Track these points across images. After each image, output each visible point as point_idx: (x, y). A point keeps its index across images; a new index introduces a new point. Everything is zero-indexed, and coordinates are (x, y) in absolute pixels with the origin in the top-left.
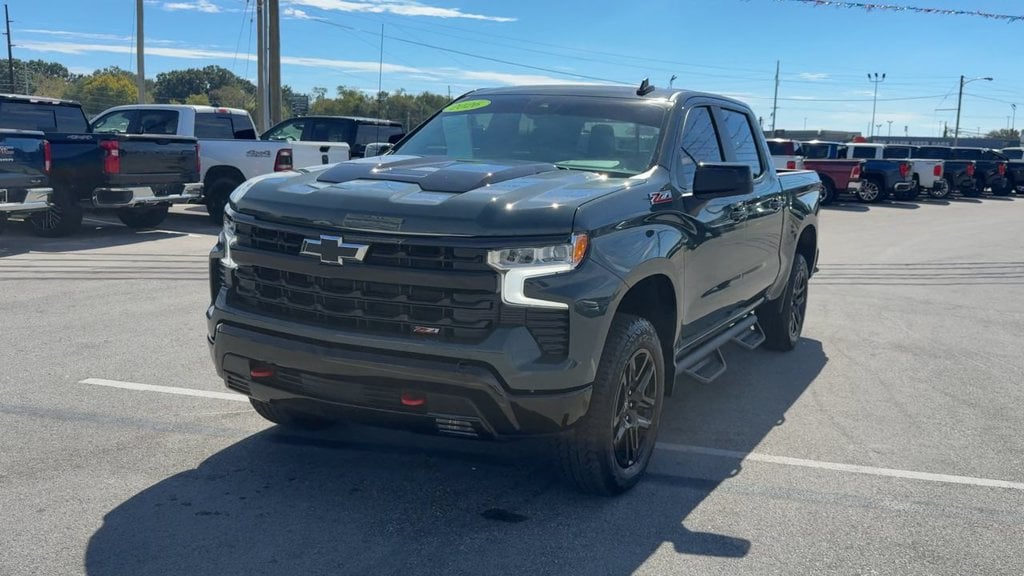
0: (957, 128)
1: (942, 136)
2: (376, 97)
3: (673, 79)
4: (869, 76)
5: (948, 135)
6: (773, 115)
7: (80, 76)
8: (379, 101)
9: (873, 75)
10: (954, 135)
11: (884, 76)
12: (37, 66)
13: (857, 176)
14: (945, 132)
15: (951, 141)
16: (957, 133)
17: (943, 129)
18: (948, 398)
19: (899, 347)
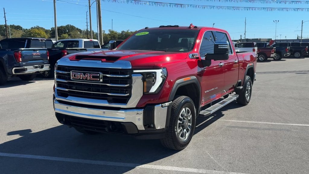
0: (302, 36)
1: (297, 39)
2: (121, 33)
3: (214, 24)
4: (274, 21)
5: (299, 38)
6: (245, 34)
7: (26, 29)
8: (122, 34)
9: (275, 21)
10: (300, 38)
11: (278, 21)
12: (12, 27)
13: (273, 52)
14: (298, 37)
15: (300, 40)
16: (301, 37)
17: (297, 37)
18: (304, 109)
19: (291, 98)
